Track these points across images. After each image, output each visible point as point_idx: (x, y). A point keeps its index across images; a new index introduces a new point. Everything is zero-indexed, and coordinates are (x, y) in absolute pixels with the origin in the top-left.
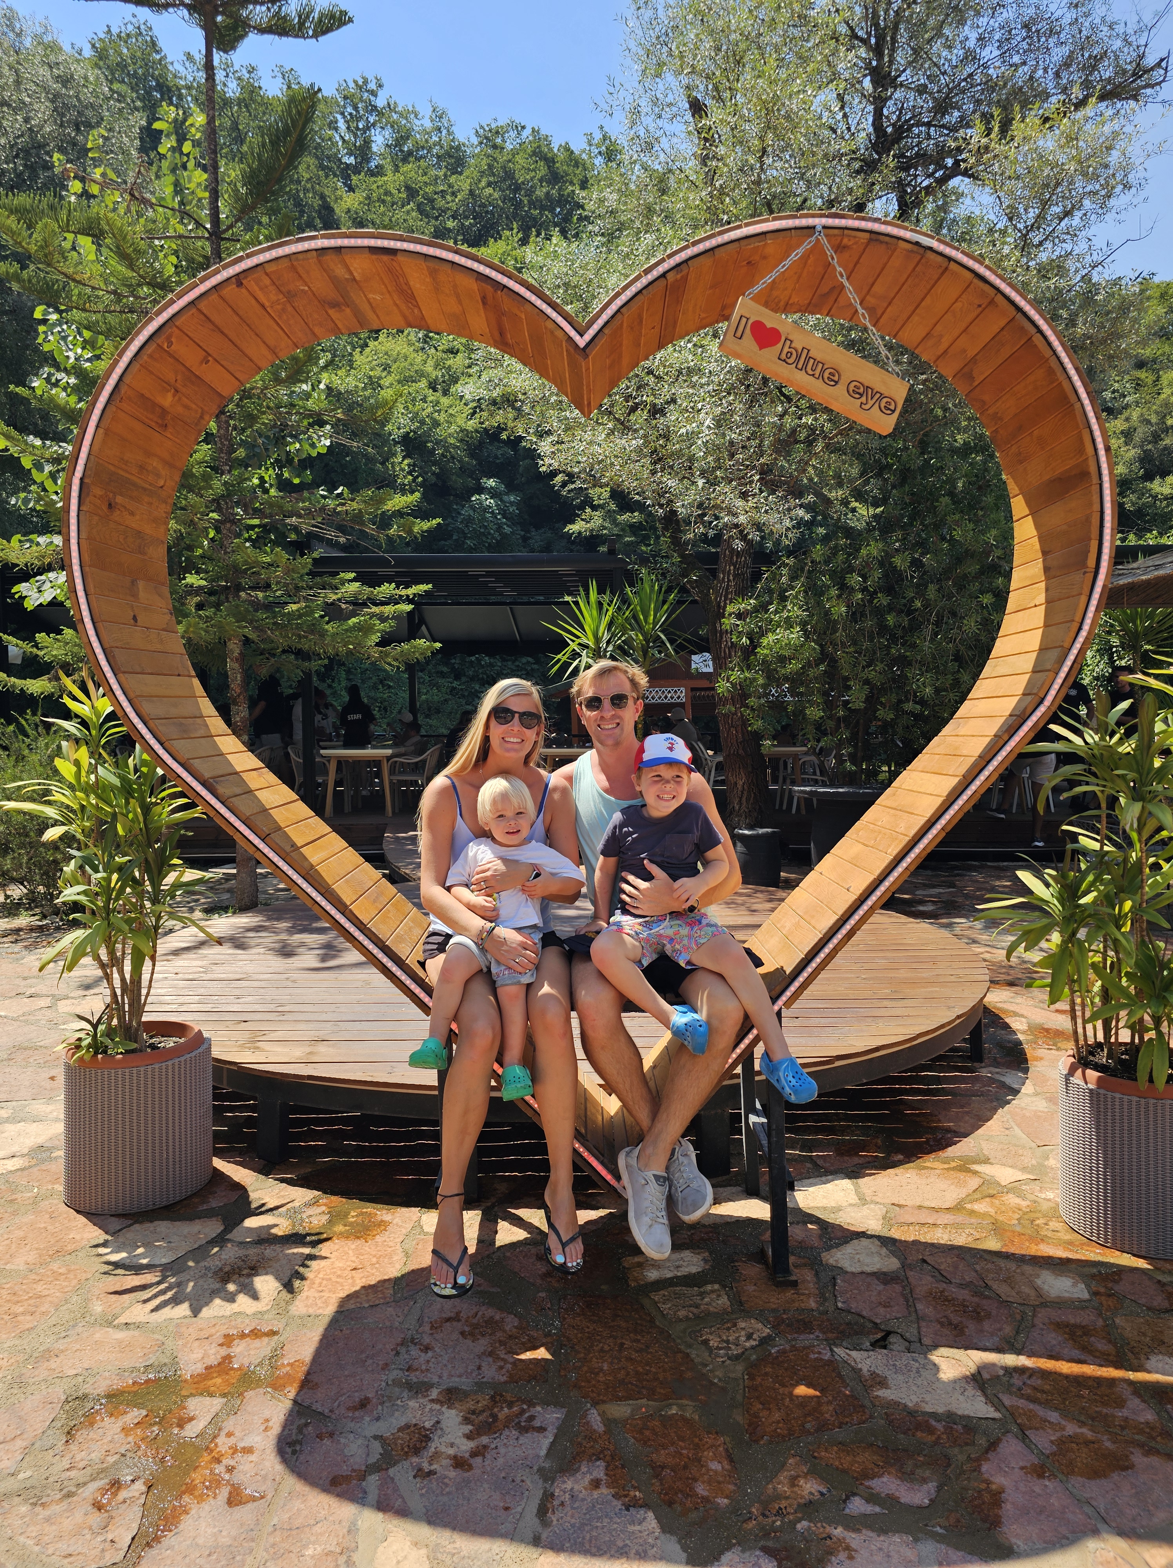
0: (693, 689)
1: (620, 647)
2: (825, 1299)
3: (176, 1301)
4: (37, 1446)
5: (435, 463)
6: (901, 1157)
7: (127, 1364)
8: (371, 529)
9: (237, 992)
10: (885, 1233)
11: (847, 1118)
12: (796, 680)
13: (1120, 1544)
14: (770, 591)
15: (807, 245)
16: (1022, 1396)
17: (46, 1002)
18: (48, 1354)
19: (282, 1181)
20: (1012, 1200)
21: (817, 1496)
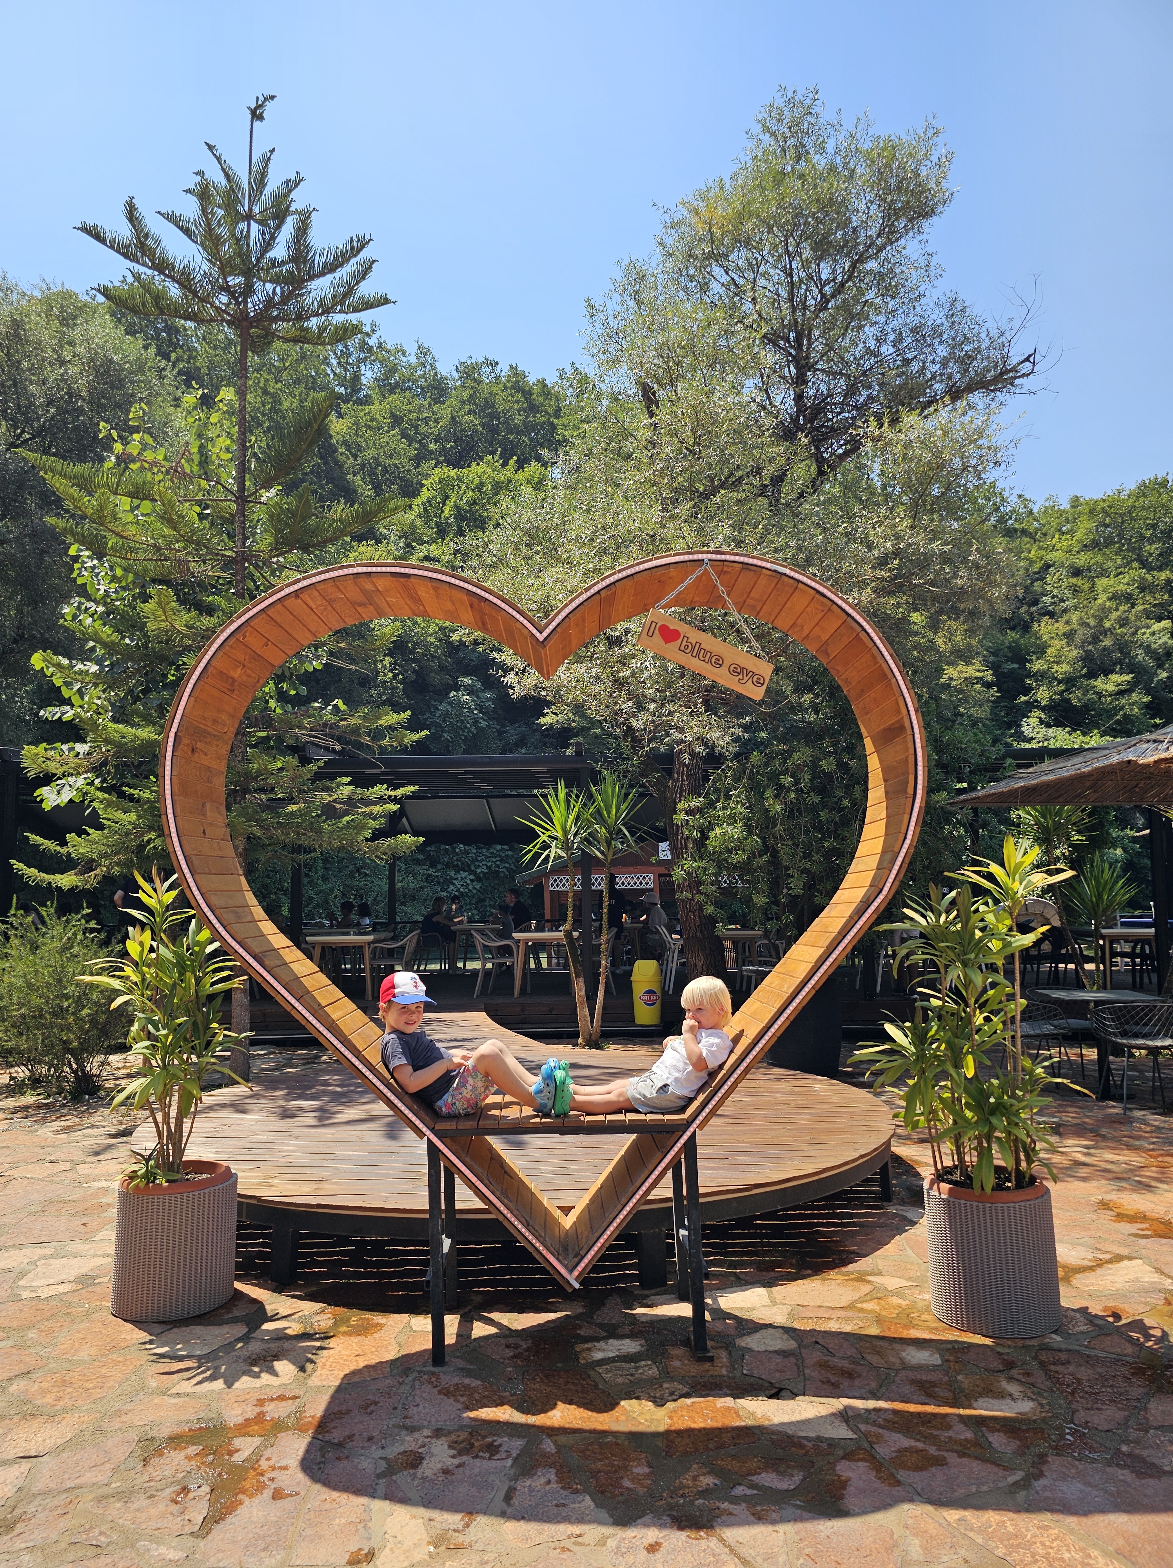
0: (660, 875)
1: (586, 839)
2: (734, 1369)
3: (213, 1378)
4: (122, 1467)
5: (414, 661)
6: (809, 1272)
7: (183, 1418)
8: (367, 740)
9: (249, 1146)
10: (788, 1324)
11: (769, 1245)
12: (744, 868)
13: (930, 1508)
14: (717, 790)
15: (699, 572)
16: (875, 1425)
17: (68, 1166)
18: (118, 1413)
19: (293, 1297)
20: (895, 1300)
21: (712, 1486)
